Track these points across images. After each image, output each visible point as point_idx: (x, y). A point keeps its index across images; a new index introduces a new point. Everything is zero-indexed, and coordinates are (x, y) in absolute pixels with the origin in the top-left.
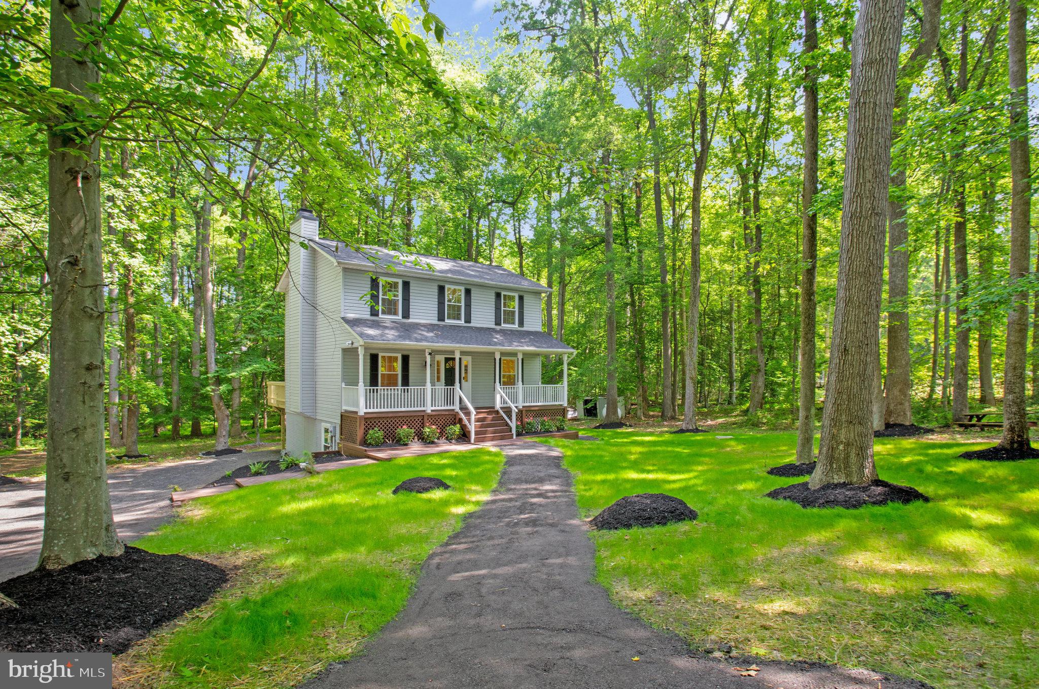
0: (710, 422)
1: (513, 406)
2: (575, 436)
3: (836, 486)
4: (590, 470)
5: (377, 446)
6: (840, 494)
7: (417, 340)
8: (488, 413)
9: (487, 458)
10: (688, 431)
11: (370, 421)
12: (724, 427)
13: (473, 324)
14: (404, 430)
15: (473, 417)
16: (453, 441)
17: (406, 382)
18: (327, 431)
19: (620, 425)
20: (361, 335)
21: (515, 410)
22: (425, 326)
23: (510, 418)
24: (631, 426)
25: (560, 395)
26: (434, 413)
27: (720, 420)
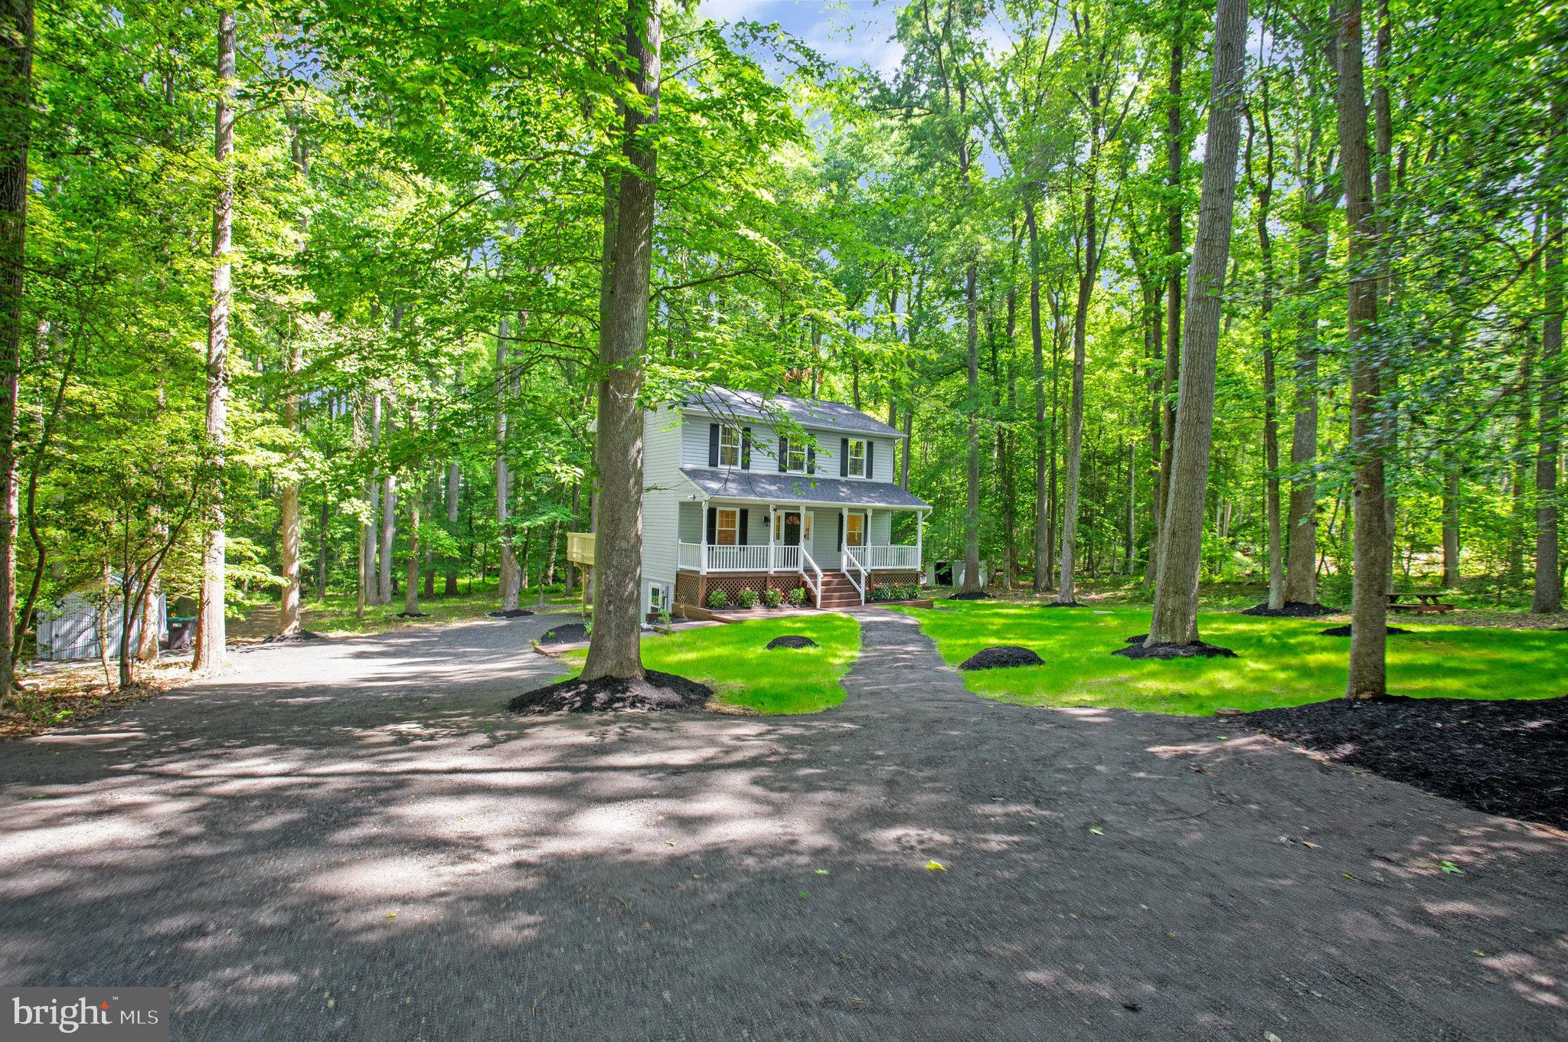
0: (1093, 596)
1: (862, 569)
2: (929, 605)
3: (1162, 645)
4: (951, 636)
5: (721, 606)
6: (1161, 650)
7: (762, 495)
8: (833, 576)
9: (839, 623)
10: (1063, 604)
11: (713, 581)
12: (1107, 603)
13: (817, 475)
14: (747, 592)
15: (820, 580)
16: (798, 606)
17: (743, 540)
18: (655, 592)
19: (981, 595)
20: (706, 489)
21: (864, 574)
22: (765, 477)
23: (859, 583)
24: (994, 596)
25: (913, 559)
26: (776, 574)
27: (1105, 595)
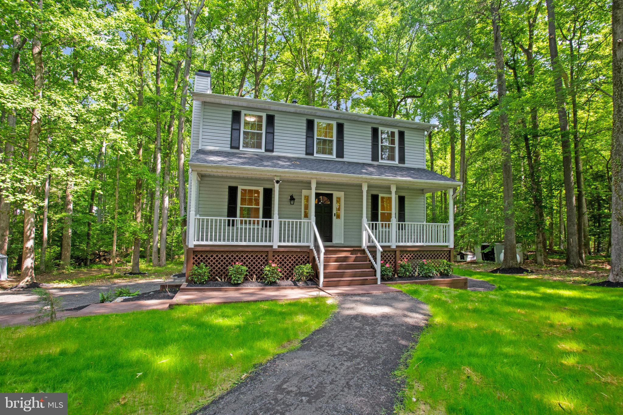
1: (378, 245)
2: (463, 284)
5: (202, 284)
8: (352, 252)
11: (201, 255)
13: (347, 158)
15: (322, 257)
16: (300, 284)
19: (520, 270)
21: (380, 249)
22: (290, 159)
23: (375, 259)
24: (532, 272)
26: (282, 249)
